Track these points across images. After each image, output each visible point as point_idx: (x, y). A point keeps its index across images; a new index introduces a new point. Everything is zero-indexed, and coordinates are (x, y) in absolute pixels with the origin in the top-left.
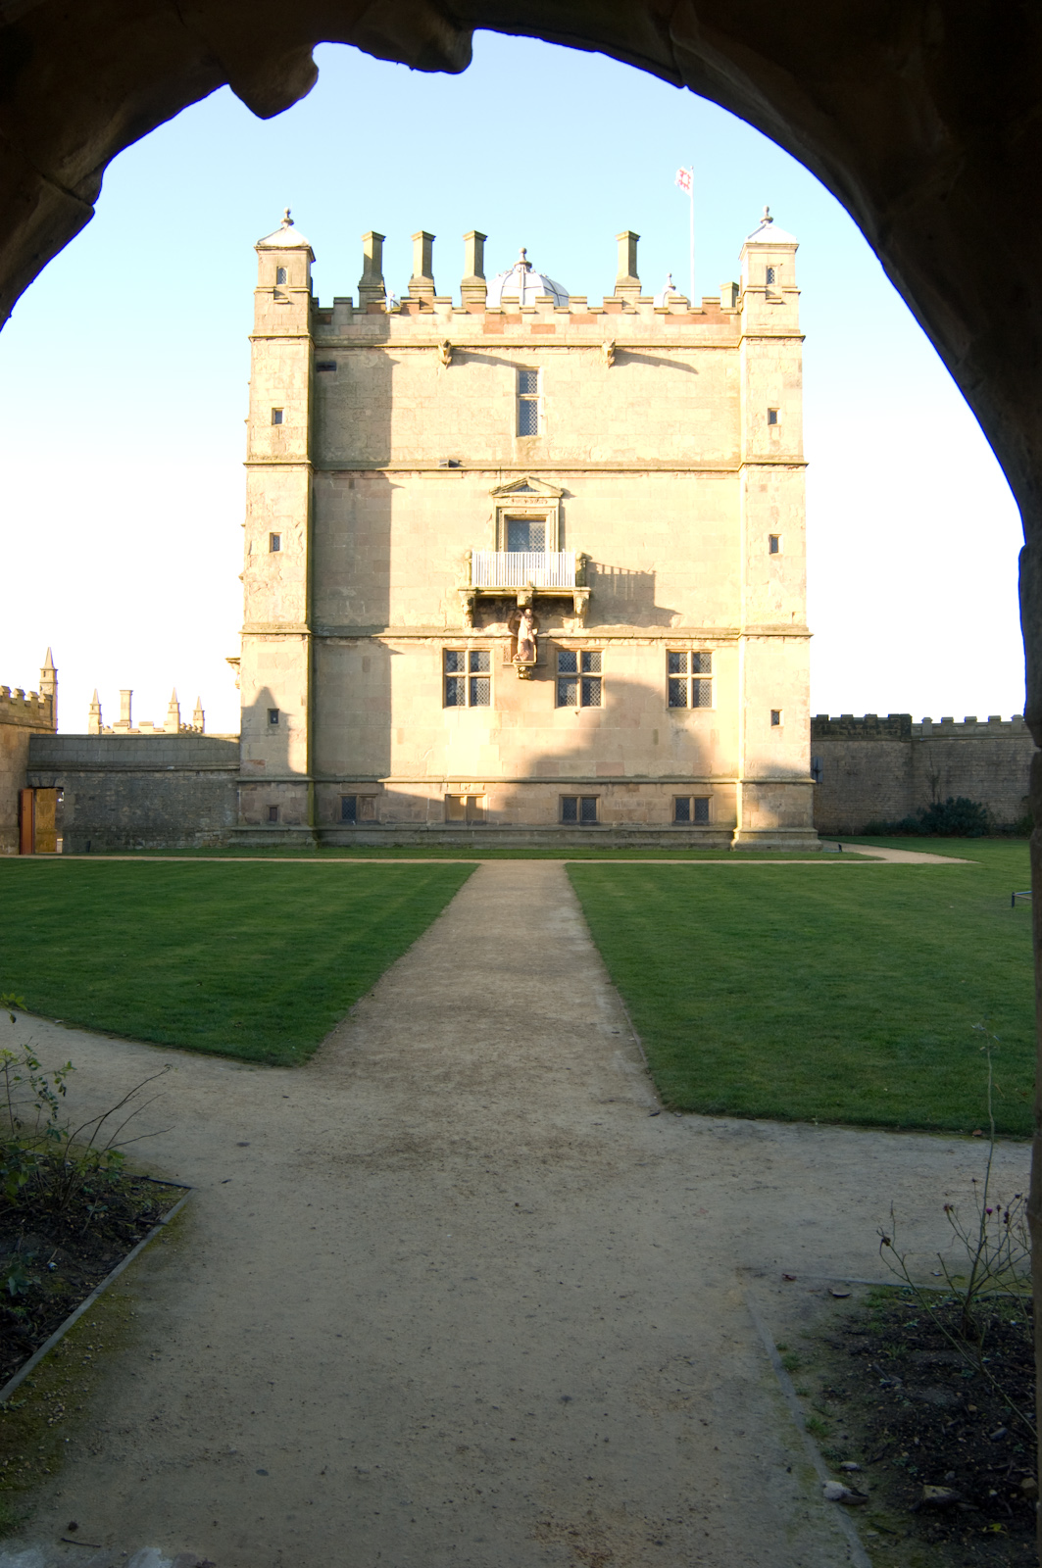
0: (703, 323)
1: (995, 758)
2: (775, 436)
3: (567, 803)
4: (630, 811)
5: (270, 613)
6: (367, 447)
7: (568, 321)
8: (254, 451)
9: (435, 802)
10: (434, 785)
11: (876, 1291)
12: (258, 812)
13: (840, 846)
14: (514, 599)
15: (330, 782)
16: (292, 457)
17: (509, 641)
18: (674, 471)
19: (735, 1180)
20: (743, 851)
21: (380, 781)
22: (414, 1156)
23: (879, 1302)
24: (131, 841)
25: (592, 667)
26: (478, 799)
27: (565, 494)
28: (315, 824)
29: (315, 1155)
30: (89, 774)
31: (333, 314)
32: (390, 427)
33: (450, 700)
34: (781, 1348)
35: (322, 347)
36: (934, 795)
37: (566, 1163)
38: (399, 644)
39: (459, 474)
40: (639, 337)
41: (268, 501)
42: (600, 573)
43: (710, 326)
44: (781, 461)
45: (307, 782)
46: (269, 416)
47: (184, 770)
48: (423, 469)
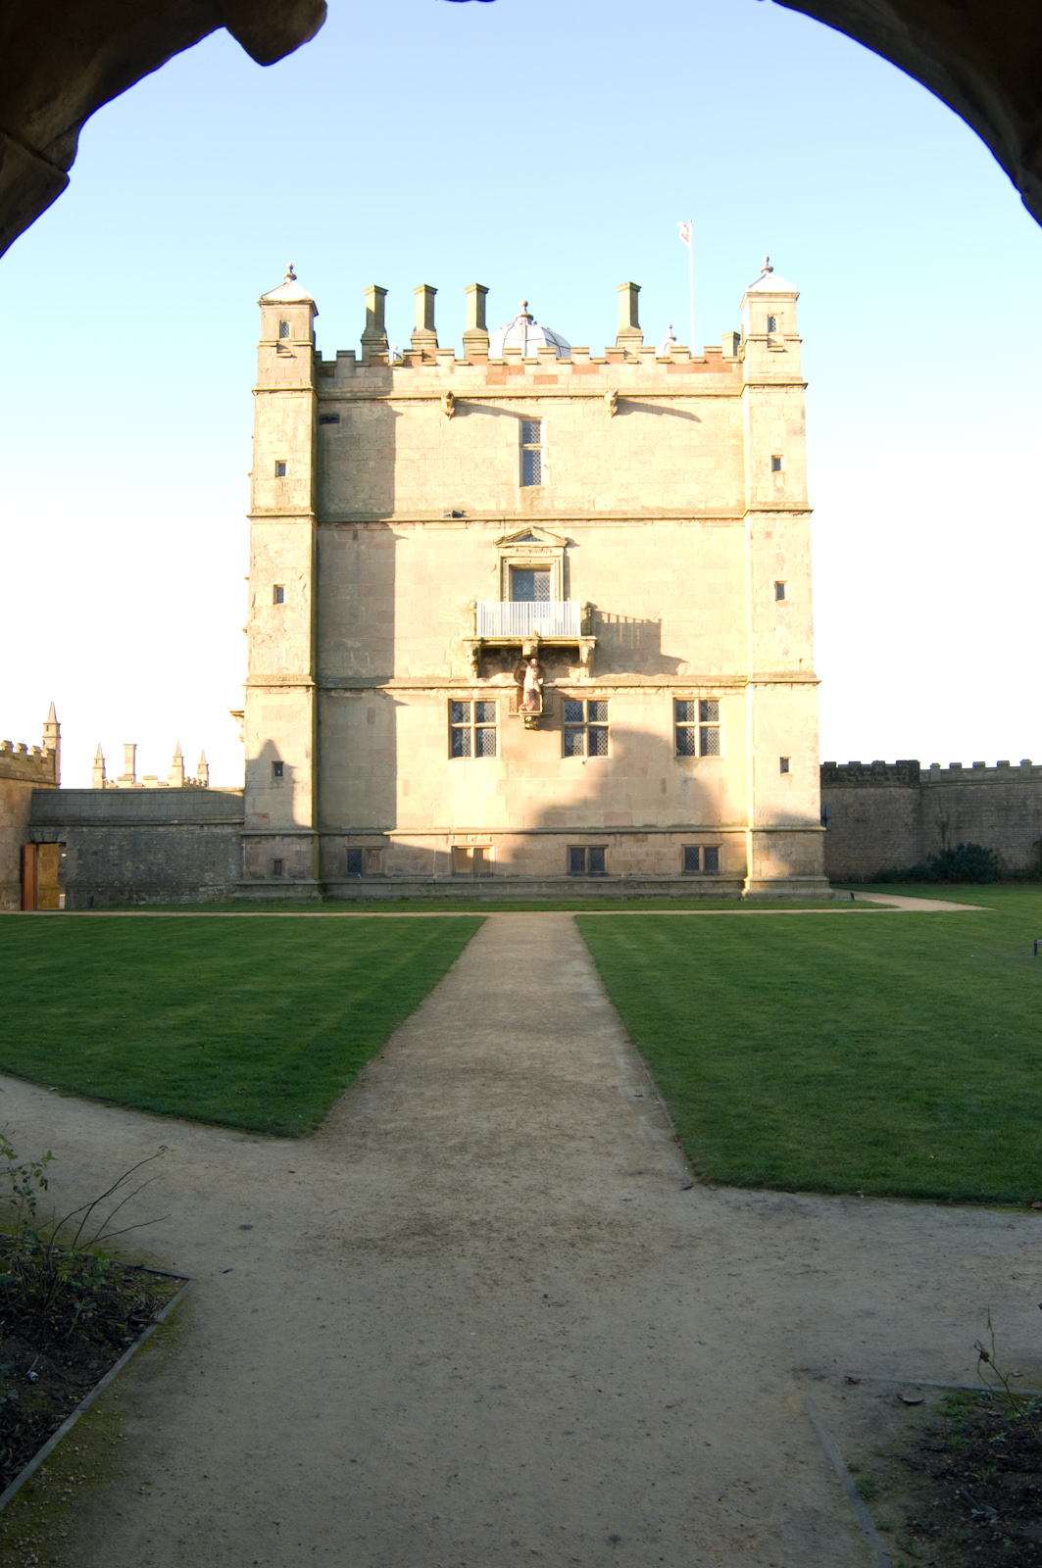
0: (705, 372)
1: (1005, 803)
2: (780, 482)
3: (575, 853)
4: (639, 862)
5: (275, 665)
6: (370, 498)
7: (570, 371)
8: (257, 503)
9: (442, 855)
10: (440, 837)
11: (952, 1396)
12: (262, 866)
13: (852, 895)
14: (520, 649)
15: (335, 835)
16: (295, 509)
17: (515, 691)
18: (679, 519)
19: (780, 1263)
20: (754, 900)
21: (386, 833)
22: (431, 1239)
23: (956, 1409)
24: (135, 896)
25: (599, 717)
26: (485, 851)
27: (569, 544)
28: (320, 877)
29: (324, 1240)
30: (92, 829)
31: (336, 367)
32: (393, 479)
33: (456, 751)
34: (853, 1470)
35: (326, 400)
36: (944, 841)
37: (596, 1245)
38: (404, 695)
39: (463, 525)
40: (641, 386)
41: (272, 554)
42: (606, 621)
43: (712, 374)
44: (785, 508)
45: (312, 835)
46: (272, 469)
47: (188, 824)
48: (427, 519)
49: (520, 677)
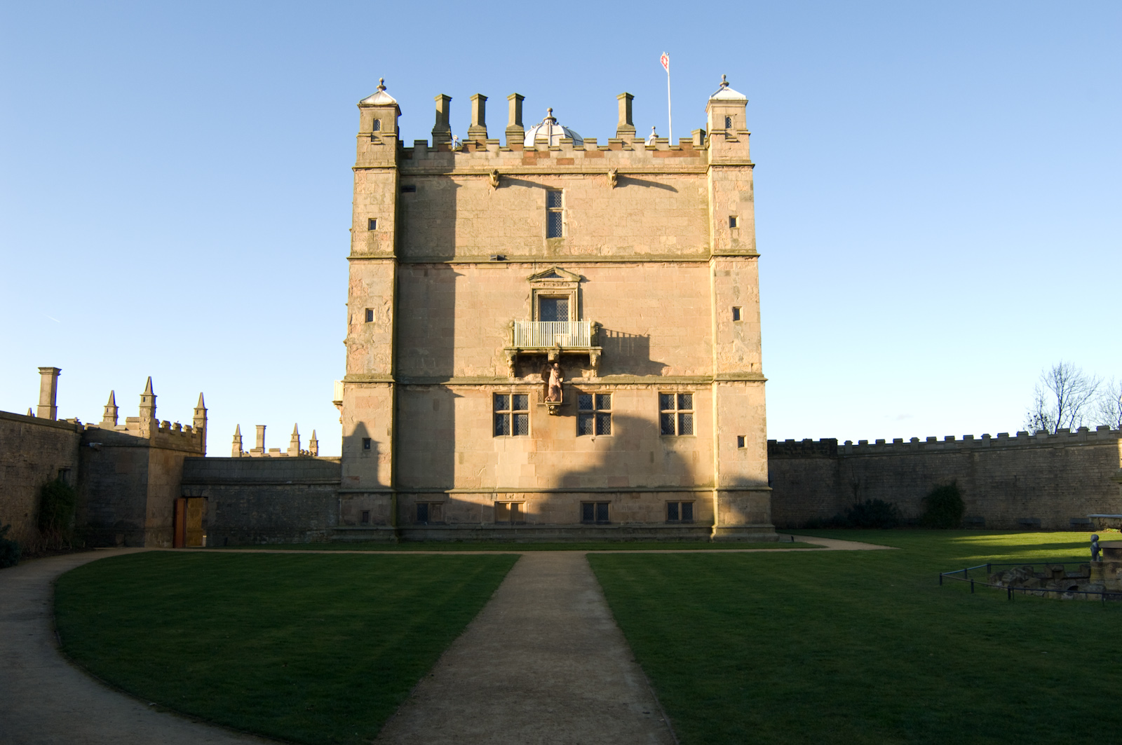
0: (680, 156)
1: (900, 470)
2: (735, 236)
3: (587, 507)
4: (634, 513)
5: (365, 367)
6: (437, 246)
7: (583, 156)
8: (355, 249)
9: (487, 507)
10: (487, 494)
12: (354, 515)
13: (792, 538)
14: (546, 356)
15: (408, 493)
16: (382, 253)
17: (542, 387)
18: (662, 262)
20: (719, 542)
21: (446, 492)
24: (258, 538)
25: (604, 406)
26: (519, 505)
27: (582, 279)
28: (397, 524)
30: (228, 487)
31: (414, 152)
32: (454, 232)
33: (499, 430)
35: (406, 175)
36: (856, 498)
38: (461, 390)
39: (505, 266)
40: (634, 166)
41: (364, 285)
42: (609, 336)
43: (685, 158)
44: (740, 254)
45: (391, 493)
46: (366, 225)
47: (299, 484)
48: (481, 261)
49: (546, 377)
